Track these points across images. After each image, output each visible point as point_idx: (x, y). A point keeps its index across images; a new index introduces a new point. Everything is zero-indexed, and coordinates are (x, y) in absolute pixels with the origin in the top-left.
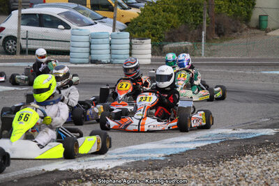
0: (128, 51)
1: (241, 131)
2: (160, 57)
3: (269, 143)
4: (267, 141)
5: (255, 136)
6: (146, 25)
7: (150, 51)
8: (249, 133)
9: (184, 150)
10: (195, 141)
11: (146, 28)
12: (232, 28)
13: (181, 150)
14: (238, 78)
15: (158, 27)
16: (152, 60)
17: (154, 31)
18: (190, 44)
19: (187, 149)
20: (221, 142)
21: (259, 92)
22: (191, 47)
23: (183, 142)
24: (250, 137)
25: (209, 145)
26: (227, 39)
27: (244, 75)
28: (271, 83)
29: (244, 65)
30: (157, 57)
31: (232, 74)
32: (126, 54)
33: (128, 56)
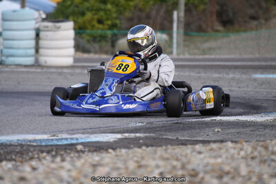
0: (33, 43)
6: (87, 4)
7: (72, 43)
11: (88, 9)
12: (251, 12)
15: (109, 6)
16: (76, 60)
17: (102, 13)
18: (164, 36)
22: (166, 41)
26: (238, 31)
32: (30, 48)
33: (33, 51)
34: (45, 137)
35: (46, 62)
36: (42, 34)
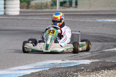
0: (3, 6)
1: (68, 61)
2: (27, 10)
3: (83, 70)
4: (83, 68)
5: (75, 65)
7: (19, 6)
8: (72, 63)
9: (22, 75)
10: (32, 69)
13: (20, 75)
14: (80, 24)
16: (20, 12)
19: (25, 74)
20: (50, 69)
21: (90, 34)
22: (50, 2)
23: (24, 69)
24: (73, 65)
25: (40, 71)
27: (84, 22)
28: (101, 28)
29: (86, 15)
30: (24, 10)
31: (75, 22)
32: (2, 8)
33: (3, 9)
34: (59, 62)
35: (8, 14)
36: (7, 2)
